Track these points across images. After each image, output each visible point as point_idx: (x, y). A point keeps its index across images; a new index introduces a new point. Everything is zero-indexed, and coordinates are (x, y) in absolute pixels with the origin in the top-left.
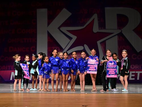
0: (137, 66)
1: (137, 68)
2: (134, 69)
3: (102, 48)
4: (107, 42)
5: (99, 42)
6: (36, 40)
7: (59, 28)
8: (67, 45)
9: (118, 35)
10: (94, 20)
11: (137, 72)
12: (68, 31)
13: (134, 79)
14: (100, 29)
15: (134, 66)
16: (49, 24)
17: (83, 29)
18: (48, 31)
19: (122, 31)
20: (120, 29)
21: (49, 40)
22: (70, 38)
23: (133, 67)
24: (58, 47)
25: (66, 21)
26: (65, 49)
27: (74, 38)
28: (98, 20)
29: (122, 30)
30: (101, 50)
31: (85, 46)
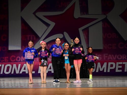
0: (124, 56)
1: (124, 58)
2: (121, 60)
3: (84, 36)
4: (90, 29)
5: (80, 30)
6: (8, 28)
7: (34, 13)
8: (44, 32)
9: (103, 21)
10: (74, 4)
11: (124, 63)
12: (45, 16)
13: (121, 71)
14: (82, 15)
15: (121, 56)
16: (22, 8)
17: (62, 14)
18: (21, 17)
19: (107, 17)
20: (105, 14)
21: (22, 26)
22: (48, 25)
23: (119, 57)
24: (33, 36)
25: (42, 5)
26: (41, 37)
27: (52, 24)
28: (80, 4)
29: (107, 15)
30: (84, 38)
31: (65, 33)
